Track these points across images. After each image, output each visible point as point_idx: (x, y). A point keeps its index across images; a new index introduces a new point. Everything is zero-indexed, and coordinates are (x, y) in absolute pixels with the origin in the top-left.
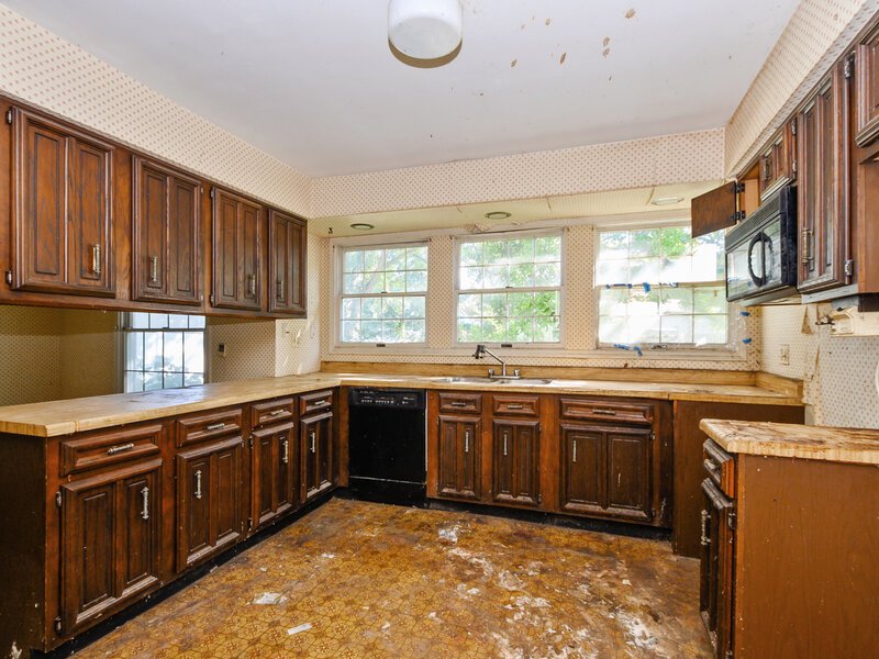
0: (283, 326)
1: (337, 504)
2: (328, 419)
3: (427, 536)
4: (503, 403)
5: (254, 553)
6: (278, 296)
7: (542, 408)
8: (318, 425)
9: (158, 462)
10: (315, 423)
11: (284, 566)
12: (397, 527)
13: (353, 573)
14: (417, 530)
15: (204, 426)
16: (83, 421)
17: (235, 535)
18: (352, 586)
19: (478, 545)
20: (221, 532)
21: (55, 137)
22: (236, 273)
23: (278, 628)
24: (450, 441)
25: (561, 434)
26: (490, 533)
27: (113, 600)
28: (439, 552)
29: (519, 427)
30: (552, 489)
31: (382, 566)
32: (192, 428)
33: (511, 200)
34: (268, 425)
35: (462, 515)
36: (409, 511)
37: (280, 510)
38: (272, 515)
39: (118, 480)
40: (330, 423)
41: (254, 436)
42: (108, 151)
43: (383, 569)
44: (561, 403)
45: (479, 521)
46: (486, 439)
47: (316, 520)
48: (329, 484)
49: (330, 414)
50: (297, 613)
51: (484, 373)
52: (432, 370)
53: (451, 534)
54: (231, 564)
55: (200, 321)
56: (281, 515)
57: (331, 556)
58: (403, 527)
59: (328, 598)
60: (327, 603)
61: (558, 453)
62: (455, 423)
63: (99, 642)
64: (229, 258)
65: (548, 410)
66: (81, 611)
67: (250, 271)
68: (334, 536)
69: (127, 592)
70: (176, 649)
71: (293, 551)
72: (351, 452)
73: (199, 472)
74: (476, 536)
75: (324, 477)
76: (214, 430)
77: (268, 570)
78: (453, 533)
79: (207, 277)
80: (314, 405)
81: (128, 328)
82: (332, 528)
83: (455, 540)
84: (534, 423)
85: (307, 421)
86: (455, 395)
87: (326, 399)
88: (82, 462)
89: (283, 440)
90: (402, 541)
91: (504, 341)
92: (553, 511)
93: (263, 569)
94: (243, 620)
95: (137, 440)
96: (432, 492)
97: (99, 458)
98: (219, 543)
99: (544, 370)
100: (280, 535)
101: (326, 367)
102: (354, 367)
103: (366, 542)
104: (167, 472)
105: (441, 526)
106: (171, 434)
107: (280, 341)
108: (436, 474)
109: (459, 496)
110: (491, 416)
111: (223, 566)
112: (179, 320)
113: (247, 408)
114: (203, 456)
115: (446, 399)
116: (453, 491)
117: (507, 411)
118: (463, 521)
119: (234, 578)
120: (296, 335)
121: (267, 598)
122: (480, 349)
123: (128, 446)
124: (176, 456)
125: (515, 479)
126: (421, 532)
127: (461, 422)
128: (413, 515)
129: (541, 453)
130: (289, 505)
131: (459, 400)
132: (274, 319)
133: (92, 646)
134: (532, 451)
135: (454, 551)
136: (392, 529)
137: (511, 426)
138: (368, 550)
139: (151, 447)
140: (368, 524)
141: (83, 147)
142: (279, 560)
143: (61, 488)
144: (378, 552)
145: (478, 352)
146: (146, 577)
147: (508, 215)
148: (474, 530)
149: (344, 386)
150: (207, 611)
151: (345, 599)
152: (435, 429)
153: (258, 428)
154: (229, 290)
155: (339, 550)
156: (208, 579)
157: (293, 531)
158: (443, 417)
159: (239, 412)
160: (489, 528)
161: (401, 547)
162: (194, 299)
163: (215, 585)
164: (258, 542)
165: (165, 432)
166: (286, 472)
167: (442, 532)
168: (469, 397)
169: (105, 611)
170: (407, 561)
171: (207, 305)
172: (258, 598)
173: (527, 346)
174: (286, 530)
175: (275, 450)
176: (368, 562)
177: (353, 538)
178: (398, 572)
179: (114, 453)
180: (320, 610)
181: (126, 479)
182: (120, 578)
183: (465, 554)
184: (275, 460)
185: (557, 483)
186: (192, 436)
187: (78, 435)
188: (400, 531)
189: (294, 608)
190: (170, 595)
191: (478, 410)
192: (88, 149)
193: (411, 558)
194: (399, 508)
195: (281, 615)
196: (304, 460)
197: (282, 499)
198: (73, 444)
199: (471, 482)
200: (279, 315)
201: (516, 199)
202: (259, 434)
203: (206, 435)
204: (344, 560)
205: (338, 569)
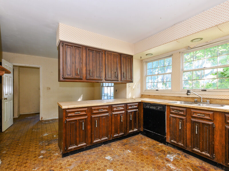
0: (129, 85)
1: (140, 136)
2: (136, 111)
3: (162, 155)
4: (195, 113)
5: (113, 144)
6: (124, 77)
7: (215, 117)
8: (133, 113)
9: (86, 117)
10: (132, 112)
11: (117, 150)
12: (154, 149)
13: (133, 159)
14: (160, 152)
15: (98, 110)
16: (70, 106)
17: (107, 138)
18: (130, 163)
19: (180, 166)
20: (103, 137)
21: (70, 47)
22: (111, 72)
23: (106, 168)
24: (174, 124)
25: (226, 130)
26: (188, 162)
27: (76, 146)
28: (163, 163)
29: (203, 124)
30: (221, 153)
31: (142, 160)
32: (95, 110)
33: (198, 32)
34: (116, 111)
35: (179, 152)
36: (160, 144)
37: (120, 134)
38: (117, 135)
39: (78, 120)
40: (137, 112)
41: (112, 113)
42: (81, 48)
43: (142, 162)
44: (225, 117)
45: (185, 156)
46: (189, 125)
47: (132, 139)
48: (137, 130)
49: (137, 110)
50: (112, 165)
51: (193, 101)
52: (173, 98)
53: (171, 158)
54: (107, 145)
55: (113, 84)
56: (121, 135)
57: (130, 152)
58: (155, 149)
59: (122, 164)
60: (120, 166)
61: (224, 138)
62: (176, 118)
63: (75, 155)
64: (110, 68)
65: (219, 119)
66: (70, 147)
67: (115, 71)
68: (134, 145)
69: (79, 145)
70: (85, 163)
71: (121, 146)
72: (144, 122)
73: (96, 121)
74: (181, 162)
75: (135, 127)
76: (100, 111)
77: (113, 150)
78: (172, 157)
79: (104, 73)
80: (131, 107)
81: (103, 86)
82: (135, 143)
83: (172, 160)
84: (211, 123)
85: (129, 111)
86: (176, 108)
87: (136, 105)
88: (70, 115)
89: (121, 116)
90: (153, 154)
91: (203, 88)
92: (222, 163)
93: (112, 149)
94: (100, 161)
95: (81, 111)
96: (168, 140)
97: (73, 114)
98: (102, 139)
99: (223, 101)
100: (121, 141)
101: (142, 96)
102: (149, 96)
103: (141, 150)
104: (89, 119)
105: (169, 153)
106: (90, 111)
107: (128, 89)
108: (169, 134)
109: (177, 144)
110: (190, 117)
111: (105, 145)
112: (110, 84)
113: (111, 106)
114: (98, 117)
115: (172, 109)
116: (175, 142)
117: (197, 116)
118: (178, 154)
119: (105, 149)
120: (133, 87)
121: (108, 157)
122: (188, 92)
123: (79, 112)
124: (91, 116)
125: (201, 144)
126: (161, 153)
127: (178, 118)
128: (161, 146)
129: (215, 136)
130: (123, 133)
131: (177, 110)
132: (126, 83)
133: (73, 155)
134: (209, 135)
135: (169, 165)
136: (152, 149)
137: (199, 123)
138: (140, 153)
139: (84, 113)
140: (145, 145)
141: (76, 48)
142: (117, 148)
143: (66, 120)
144: (143, 155)
145: (187, 93)
146: (84, 143)
147: (202, 39)
148: (181, 159)
149: (142, 102)
150: (95, 156)
151: (126, 167)
152: (169, 119)
153: (113, 111)
154: (110, 76)
155: (133, 150)
156: (100, 147)
157: (125, 141)
158: (171, 115)
159: (107, 107)
160: (189, 161)
161: (151, 156)
162: (101, 79)
163: (101, 149)
164: (115, 141)
165: (88, 110)
166: (122, 124)
167: (168, 155)
168: (181, 109)
169: (74, 148)
170: (151, 162)
171: (104, 80)
172: (107, 157)
173: (214, 91)
174: (123, 140)
175: (119, 118)
176: (138, 157)
177: (138, 148)
178: (146, 164)
179: (76, 114)
180: (118, 167)
181: (79, 120)
182: (78, 142)
183: (173, 167)
184: (119, 120)
185: (224, 151)
186: (94, 112)
187: (68, 109)
188: (154, 150)
189: (112, 163)
190: (91, 149)
191: (185, 114)
192: (77, 48)
193: (152, 161)
194: (158, 142)
195: (108, 164)
196: (128, 122)
197: (121, 131)
198: (68, 111)
199: (182, 141)
200: (128, 82)
201: (201, 31)
202: (114, 113)
203: (98, 112)
204: (132, 154)
205: (129, 156)
